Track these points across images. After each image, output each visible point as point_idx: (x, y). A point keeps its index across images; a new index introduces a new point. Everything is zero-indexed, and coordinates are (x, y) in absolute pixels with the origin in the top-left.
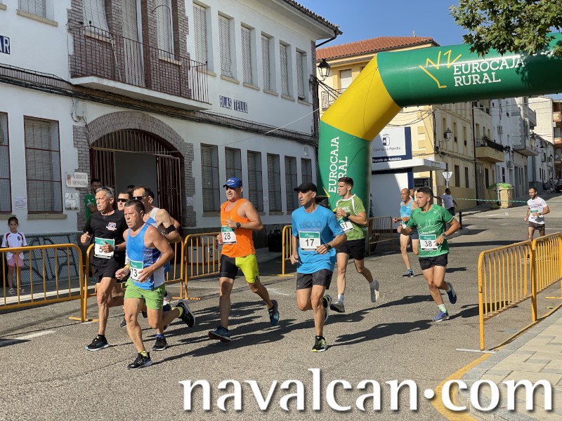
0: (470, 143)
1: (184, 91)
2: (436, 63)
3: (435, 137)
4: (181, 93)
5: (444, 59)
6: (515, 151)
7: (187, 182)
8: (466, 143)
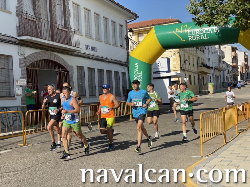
0: (196, 65)
1: (69, 42)
2: (180, 30)
3: (180, 63)
4: (67, 43)
5: (184, 28)
6: (215, 69)
8: (194, 65)
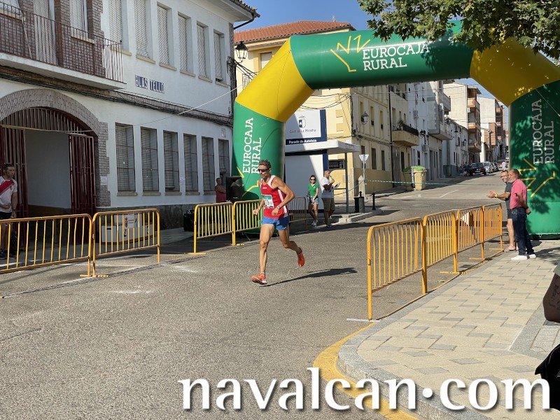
0: (386, 127)
1: (98, 70)
2: (346, 48)
3: (352, 121)
4: (94, 72)
5: (354, 44)
6: (430, 135)
7: (100, 161)
8: (382, 126)
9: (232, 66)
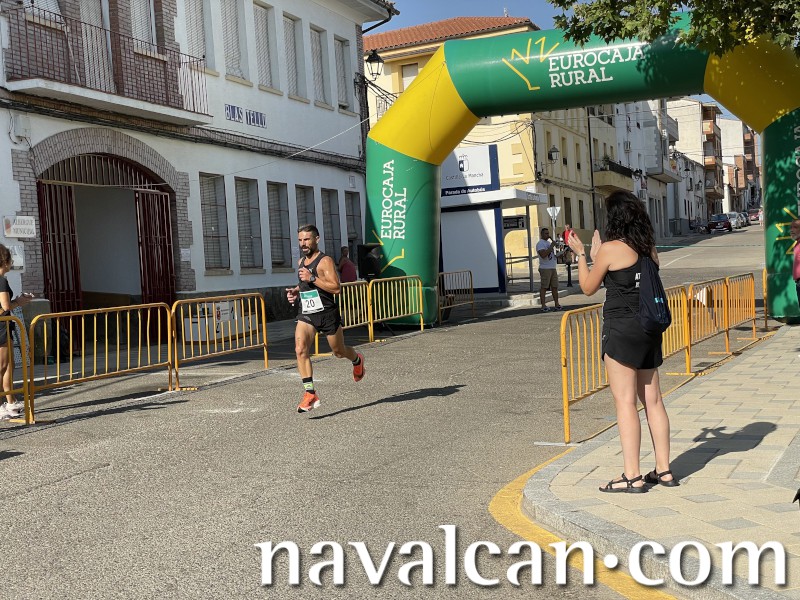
0: (585, 166)
1: (172, 98)
2: (525, 55)
3: (535, 158)
4: (168, 101)
5: (535, 49)
6: (649, 175)
7: (180, 228)
8: (579, 166)
9: (361, 87)
